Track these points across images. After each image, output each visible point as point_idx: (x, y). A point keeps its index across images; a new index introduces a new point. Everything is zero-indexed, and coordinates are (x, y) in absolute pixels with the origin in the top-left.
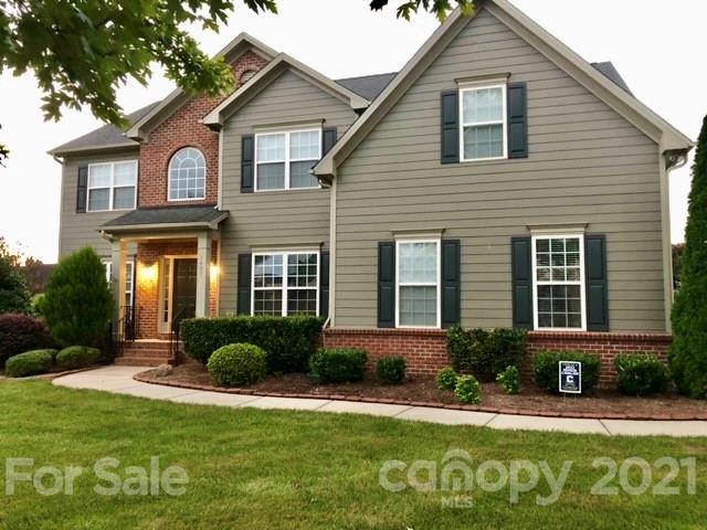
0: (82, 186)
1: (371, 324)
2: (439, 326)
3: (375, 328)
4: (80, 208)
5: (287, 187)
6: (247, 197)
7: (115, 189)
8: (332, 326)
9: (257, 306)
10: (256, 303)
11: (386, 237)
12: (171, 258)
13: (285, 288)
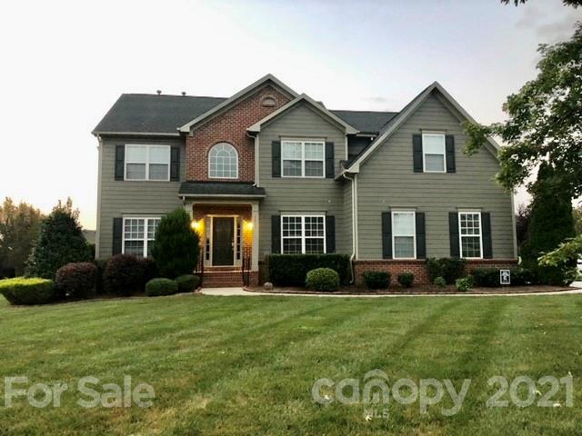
0: (119, 160)
1: (379, 258)
2: (415, 258)
3: (381, 259)
4: (119, 176)
5: (303, 176)
6: (276, 180)
7: (151, 165)
8: (357, 259)
9: (285, 248)
10: (284, 247)
11: (386, 210)
12: (211, 216)
13: (303, 237)
